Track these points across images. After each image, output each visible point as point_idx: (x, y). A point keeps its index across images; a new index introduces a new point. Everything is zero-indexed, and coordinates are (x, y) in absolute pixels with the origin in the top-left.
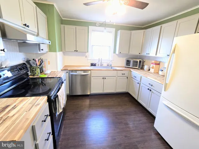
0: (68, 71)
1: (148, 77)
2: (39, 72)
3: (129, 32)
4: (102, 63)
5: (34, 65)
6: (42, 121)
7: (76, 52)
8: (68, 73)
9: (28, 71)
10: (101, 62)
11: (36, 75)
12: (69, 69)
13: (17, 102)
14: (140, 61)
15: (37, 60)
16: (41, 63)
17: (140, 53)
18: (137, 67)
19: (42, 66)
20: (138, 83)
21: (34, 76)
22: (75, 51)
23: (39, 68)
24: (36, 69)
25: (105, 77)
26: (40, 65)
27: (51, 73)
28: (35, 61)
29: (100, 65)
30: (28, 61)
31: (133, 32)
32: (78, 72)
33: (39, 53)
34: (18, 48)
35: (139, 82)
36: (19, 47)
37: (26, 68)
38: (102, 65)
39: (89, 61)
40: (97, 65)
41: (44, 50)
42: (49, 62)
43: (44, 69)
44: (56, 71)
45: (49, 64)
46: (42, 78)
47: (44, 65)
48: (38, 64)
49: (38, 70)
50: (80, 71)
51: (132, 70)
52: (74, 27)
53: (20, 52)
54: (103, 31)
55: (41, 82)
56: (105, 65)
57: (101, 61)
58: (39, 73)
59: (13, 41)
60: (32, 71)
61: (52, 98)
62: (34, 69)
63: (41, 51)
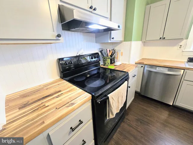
0: (143, 66)
5: (105, 56)
8: (143, 68)
9: (100, 61)
11: (106, 65)
12: (145, 63)
15: (108, 50)
16: (113, 53)
19: (114, 57)
21: (104, 66)
22: (161, 38)
23: (109, 58)
24: (107, 59)
26: (111, 56)
27: (121, 65)
30: (101, 51)
34: (95, 39)
42: (122, 53)
44: (127, 63)
45: (122, 55)
47: (116, 56)
48: (110, 54)
49: (109, 61)
52: (167, 1)
53: (96, 43)
58: (108, 64)
60: (104, 61)
61: (99, 101)
62: (104, 59)
63: (112, 40)
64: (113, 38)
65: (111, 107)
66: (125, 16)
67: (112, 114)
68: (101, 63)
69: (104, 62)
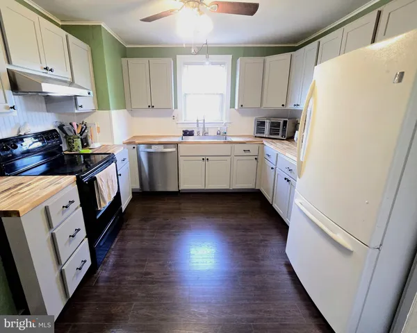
0: (135, 146)
1: (287, 154)
2: (80, 145)
3: (260, 59)
4: (206, 130)
5: (70, 134)
6: (63, 207)
7: (151, 109)
8: (135, 149)
9: (61, 143)
10: (204, 128)
11: (74, 149)
12: (137, 142)
13: (34, 180)
14: (285, 123)
15: (75, 124)
16: (83, 129)
17: (283, 105)
18: (279, 137)
19: (87, 136)
20: (272, 168)
21: (71, 151)
22: (149, 106)
23: (79, 138)
24: (75, 140)
25: (207, 158)
26: (81, 133)
27: (101, 147)
28: (72, 126)
29: (201, 134)
30: (61, 127)
31: (269, 59)
32: (153, 147)
33: (76, 111)
34: (44, 106)
35: (274, 167)
36: (46, 103)
37: (57, 137)
38: (205, 134)
39: (180, 126)
40: (195, 134)
41: (84, 106)
42: (98, 128)
43: (90, 141)
44: (110, 144)
45: (99, 132)
46: (87, 156)
47: (89, 134)
48: (78, 131)
49: (79, 142)
50: (157, 146)
51: (265, 141)
52: (145, 60)
53: (48, 111)
54: (202, 64)
55: (84, 161)
56: (212, 133)
57: (204, 125)
58: (79, 147)
59: (31, 95)
60: (70, 144)
61: (85, 180)
62: (70, 139)
63: (79, 108)
64: (81, 106)
65: (101, 191)
66: (93, 78)
67: (105, 202)
68: (65, 147)
69: (70, 146)
